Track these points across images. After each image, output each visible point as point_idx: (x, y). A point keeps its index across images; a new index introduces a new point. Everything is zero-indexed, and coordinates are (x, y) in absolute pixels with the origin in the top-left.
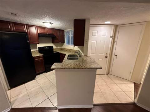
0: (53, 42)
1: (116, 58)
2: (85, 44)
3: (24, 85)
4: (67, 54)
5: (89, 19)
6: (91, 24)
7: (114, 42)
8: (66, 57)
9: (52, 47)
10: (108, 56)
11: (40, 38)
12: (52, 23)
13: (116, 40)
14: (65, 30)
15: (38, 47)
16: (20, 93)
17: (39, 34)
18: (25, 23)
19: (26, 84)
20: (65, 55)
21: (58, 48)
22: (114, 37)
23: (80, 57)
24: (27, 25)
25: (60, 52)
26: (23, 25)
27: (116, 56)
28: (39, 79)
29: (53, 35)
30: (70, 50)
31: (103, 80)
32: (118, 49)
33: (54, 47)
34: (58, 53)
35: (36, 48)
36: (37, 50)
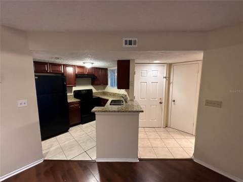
0: (93, 84)
1: (174, 104)
2: (130, 87)
3: (55, 138)
4: (110, 99)
5: (134, 60)
6: (136, 63)
7: (169, 84)
8: (109, 102)
9: (91, 90)
10: (163, 101)
11: (77, 79)
12: (92, 63)
13: (171, 81)
14: (109, 69)
15: (73, 91)
16: (52, 146)
17: (76, 74)
18: (63, 63)
19: (58, 137)
20: (107, 100)
21: (100, 91)
22: (169, 77)
23: (126, 102)
24: (64, 65)
25: (101, 97)
26: (60, 65)
27: (174, 101)
28: (73, 131)
29: (94, 75)
30: (114, 95)
31: (157, 134)
32: (175, 93)
33: (94, 91)
34: (99, 98)
35: (71, 92)
36: (72, 94)
